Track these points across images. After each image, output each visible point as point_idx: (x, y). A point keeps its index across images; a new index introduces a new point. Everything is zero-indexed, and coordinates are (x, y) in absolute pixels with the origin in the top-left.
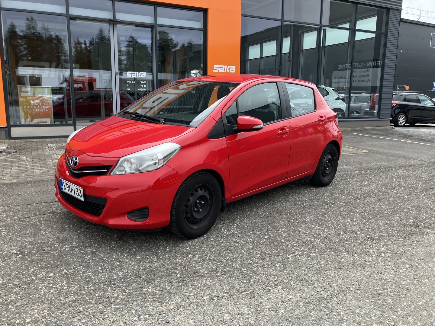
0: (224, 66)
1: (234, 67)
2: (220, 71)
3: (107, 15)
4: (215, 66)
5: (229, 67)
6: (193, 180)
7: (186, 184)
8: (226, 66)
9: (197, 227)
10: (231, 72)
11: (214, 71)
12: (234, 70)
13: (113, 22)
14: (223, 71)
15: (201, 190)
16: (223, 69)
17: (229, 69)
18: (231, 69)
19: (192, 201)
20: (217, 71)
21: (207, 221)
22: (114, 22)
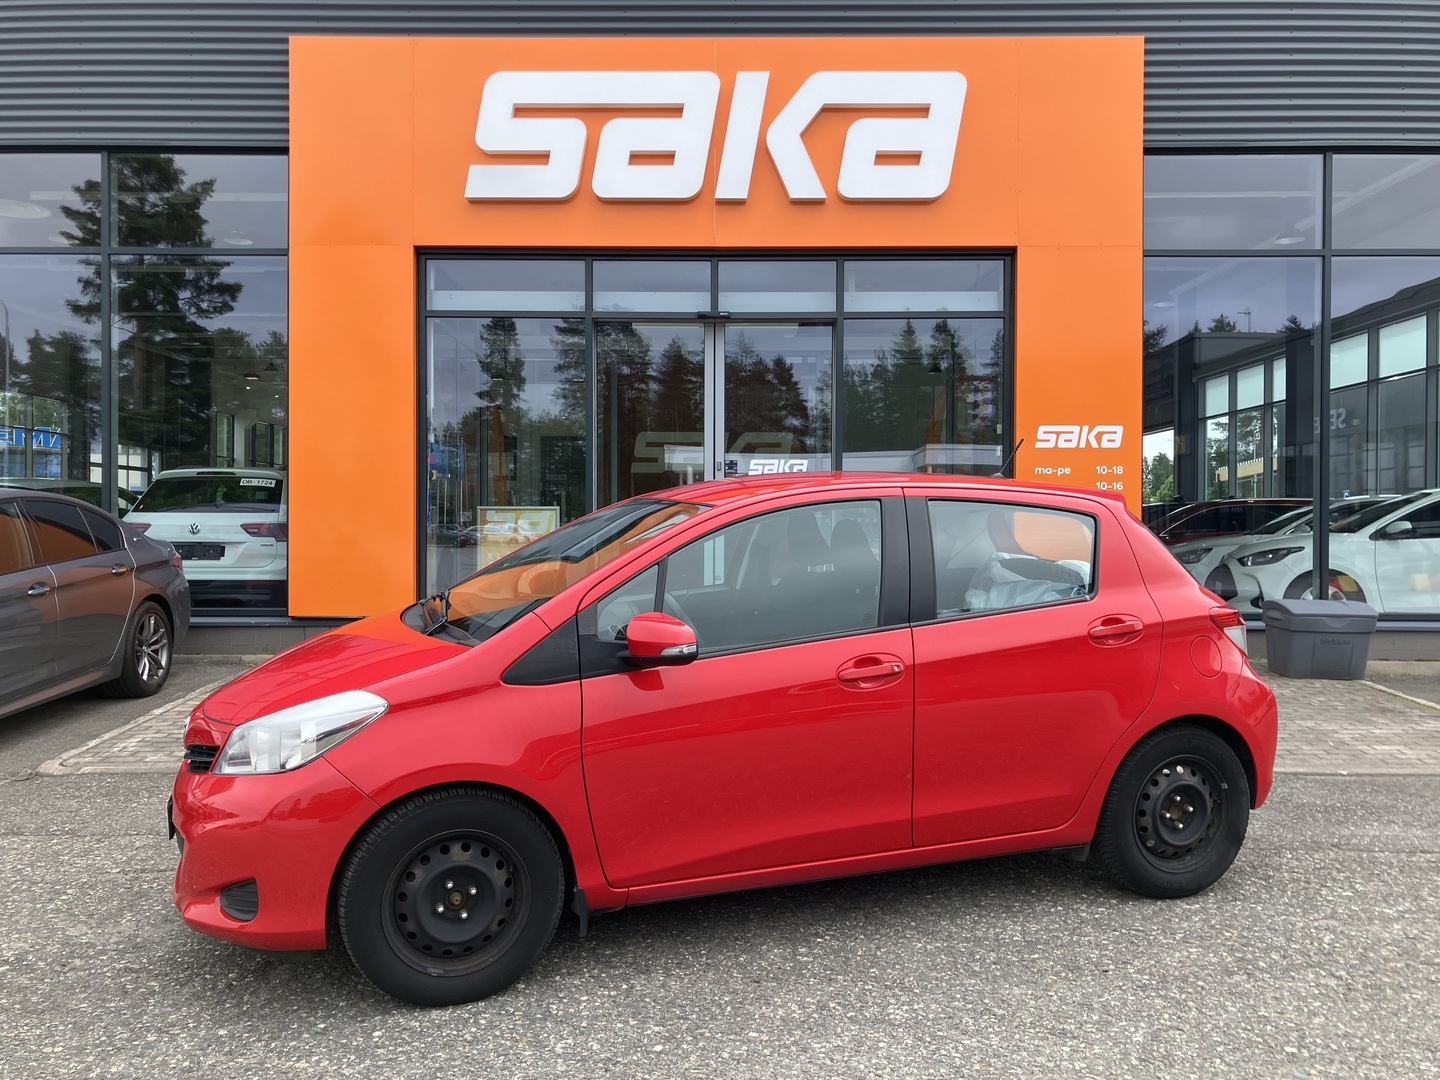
0: (1076, 429)
1: (1119, 429)
2: (1062, 444)
3: (699, 303)
4: (1042, 429)
5: (1098, 429)
6: (418, 811)
7: (393, 823)
8: (1086, 428)
9: (445, 971)
10: (1105, 444)
11: (1038, 445)
12: (1118, 437)
13: (713, 320)
14: (1073, 445)
15: (466, 848)
16: (1074, 437)
17: (1099, 437)
18: (1105, 438)
19: (420, 880)
20: (1051, 445)
21: (492, 957)
22: (717, 320)
